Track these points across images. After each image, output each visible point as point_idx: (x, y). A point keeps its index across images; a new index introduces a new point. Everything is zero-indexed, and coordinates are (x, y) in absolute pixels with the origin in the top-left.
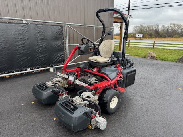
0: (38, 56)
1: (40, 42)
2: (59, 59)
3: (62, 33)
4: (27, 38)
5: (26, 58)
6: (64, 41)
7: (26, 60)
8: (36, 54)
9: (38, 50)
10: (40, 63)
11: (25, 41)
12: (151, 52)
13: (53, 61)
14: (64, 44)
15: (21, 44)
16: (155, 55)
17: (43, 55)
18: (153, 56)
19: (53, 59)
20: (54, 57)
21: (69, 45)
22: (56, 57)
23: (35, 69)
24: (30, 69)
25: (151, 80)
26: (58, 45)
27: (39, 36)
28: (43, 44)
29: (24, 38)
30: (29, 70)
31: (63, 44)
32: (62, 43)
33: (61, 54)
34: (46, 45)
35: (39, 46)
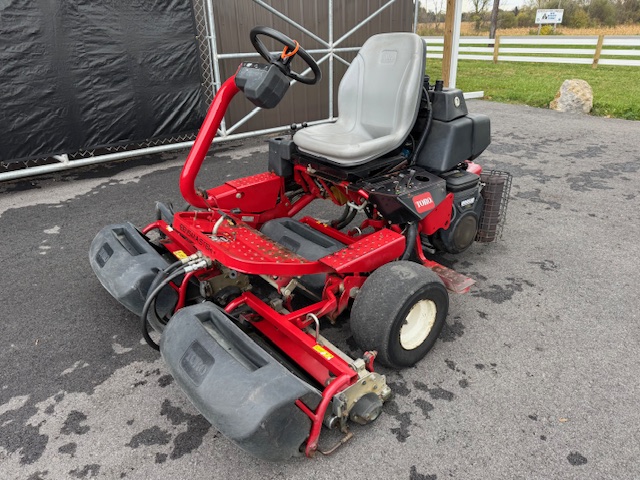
0: (92, 105)
1: (92, 49)
3: (184, 6)
4: (33, 31)
5: (44, 115)
6: (196, 42)
7: (46, 121)
8: (84, 95)
9: (87, 78)
10: (104, 134)
11: (28, 44)
13: (155, 130)
14: (198, 53)
15: (13, 55)
17: (112, 102)
19: (158, 117)
20: (162, 106)
21: (220, 56)
22: (167, 106)
23: (87, 156)
24: (70, 159)
26: (174, 56)
27: (85, 22)
28: (108, 57)
29: (21, 30)
30: (64, 162)
31: (196, 52)
32: (191, 49)
33: (188, 94)
34: (122, 59)
35: (91, 64)
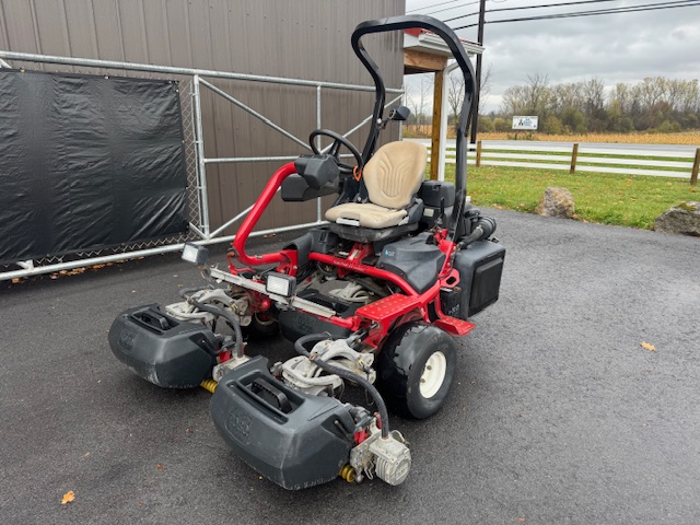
0: (67, 209)
1: (72, 152)
2: (164, 221)
3: (172, 111)
4: (10, 133)
5: (12, 219)
6: (183, 147)
7: (12, 225)
8: (59, 198)
9: (65, 181)
10: (76, 238)
11: (4, 145)
12: (555, 189)
13: (134, 233)
14: (184, 157)
16: (570, 202)
17: (89, 206)
18: (561, 207)
19: (137, 221)
20: (142, 210)
21: (206, 160)
22: (149, 210)
23: (56, 262)
24: (36, 265)
25: (538, 308)
26: (159, 160)
27: (67, 125)
28: (91, 160)
30: (29, 268)
31: (182, 156)
32: (177, 153)
33: (173, 199)
34: (104, 162)
35: (71, 167)
